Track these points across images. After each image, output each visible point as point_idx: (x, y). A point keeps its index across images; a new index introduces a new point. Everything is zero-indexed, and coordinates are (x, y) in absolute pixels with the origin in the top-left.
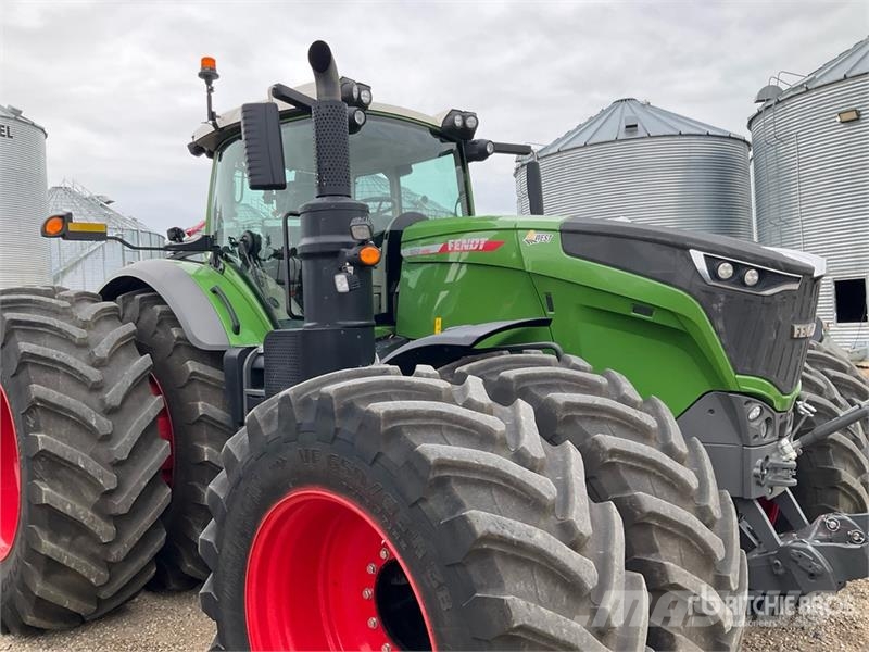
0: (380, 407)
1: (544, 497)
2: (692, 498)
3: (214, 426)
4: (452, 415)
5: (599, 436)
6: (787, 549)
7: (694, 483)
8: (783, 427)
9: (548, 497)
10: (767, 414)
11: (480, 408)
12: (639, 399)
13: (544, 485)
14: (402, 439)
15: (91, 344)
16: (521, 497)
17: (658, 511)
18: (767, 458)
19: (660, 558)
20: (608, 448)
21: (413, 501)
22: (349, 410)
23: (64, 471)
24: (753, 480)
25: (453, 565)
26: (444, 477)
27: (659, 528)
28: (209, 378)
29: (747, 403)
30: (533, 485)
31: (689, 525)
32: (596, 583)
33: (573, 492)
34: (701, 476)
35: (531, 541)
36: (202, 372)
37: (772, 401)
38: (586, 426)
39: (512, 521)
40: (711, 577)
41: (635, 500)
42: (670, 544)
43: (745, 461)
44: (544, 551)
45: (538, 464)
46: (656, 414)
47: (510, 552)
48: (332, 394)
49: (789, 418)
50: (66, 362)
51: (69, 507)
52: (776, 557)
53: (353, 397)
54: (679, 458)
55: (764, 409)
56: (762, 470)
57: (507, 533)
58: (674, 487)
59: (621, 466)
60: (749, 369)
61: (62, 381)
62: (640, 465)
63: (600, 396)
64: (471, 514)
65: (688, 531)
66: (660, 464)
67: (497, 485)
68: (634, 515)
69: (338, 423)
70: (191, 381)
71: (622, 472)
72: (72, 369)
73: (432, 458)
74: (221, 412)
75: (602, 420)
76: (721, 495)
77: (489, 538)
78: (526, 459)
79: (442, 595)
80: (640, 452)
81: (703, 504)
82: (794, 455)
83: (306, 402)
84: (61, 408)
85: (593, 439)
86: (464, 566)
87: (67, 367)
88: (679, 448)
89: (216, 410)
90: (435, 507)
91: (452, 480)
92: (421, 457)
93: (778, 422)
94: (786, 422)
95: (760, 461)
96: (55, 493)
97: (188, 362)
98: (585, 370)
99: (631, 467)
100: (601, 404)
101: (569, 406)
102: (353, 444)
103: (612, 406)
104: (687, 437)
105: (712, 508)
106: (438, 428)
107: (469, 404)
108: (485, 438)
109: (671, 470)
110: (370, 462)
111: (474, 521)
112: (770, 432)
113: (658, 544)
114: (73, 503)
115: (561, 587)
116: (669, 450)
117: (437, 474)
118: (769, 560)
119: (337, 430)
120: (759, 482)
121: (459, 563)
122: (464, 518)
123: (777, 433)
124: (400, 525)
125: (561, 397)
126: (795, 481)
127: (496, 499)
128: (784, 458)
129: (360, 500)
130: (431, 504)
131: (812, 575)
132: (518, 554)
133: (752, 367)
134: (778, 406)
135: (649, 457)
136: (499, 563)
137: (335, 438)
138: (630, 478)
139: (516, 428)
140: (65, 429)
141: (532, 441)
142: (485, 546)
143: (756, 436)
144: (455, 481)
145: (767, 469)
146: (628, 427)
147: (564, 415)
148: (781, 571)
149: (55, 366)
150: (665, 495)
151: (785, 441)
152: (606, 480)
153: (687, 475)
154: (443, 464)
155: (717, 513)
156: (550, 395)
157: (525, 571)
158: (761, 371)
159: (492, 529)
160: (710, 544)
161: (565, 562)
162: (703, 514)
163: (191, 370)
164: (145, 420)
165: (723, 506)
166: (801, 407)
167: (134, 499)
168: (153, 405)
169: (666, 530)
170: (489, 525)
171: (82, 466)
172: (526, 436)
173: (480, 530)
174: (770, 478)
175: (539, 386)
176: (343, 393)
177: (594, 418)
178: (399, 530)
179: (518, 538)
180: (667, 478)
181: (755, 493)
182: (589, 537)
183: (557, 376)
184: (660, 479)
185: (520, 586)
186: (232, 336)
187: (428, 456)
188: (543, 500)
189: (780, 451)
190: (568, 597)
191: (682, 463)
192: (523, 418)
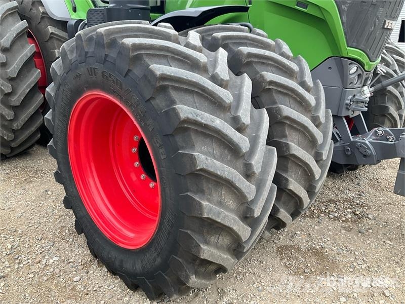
0: (129, 41)
1: (224, 101)
2: (311, 111)
4: (175, 49)
5: (264, 73)
6: (355, 142)
7: (313, 102)
8: (366, 79)
9: (227, 101)
10: (360, 72)
11: (194, 48)
12: (291, 55)
13: (226, 95)
14: (143, 62)
16: (210, 101)
17: (290, 116)
18: (355, 96)
19: (288, 140)
20: (268, 80)
21: (148, 98)
22: (113, 43)
24: (345, 106)
25: (167, 135)
26: (165, 85)
27: (290, 125)
28: (60, 37)
29: (351, 64)
30: (219, 94)
31: (306, 125)
32: (248, 150)
33: (243, 100)
34: (318, 100)
35: (213, 125)
37: (364, 64)
38: (258, 68)
39: (203, 113)
40: (313, 152)
41: (279, 110)
42: (294, 134)
43: (342, 96)
44: (220, 130)
45: (224, 83)
46: (299, 64)
47: (200, 129)
48: (103, 32)
49: (370, 75)
52: (349, 146)
53: (116, 36)
54: (308, 89)
55: (359, 69)
56: (350, 102)
57: (199, 119)
58: (302, 104)
59: (274, 91)
60: (355, 44)
62: (285, 91)
63: (269, 50)
64: (178, 107)
65: (305, 128)
66: (296, 91)
67: (197, 93)
68: (277, 117)
69: (107, 51)
70: (51, 38)
71: (274, 94)
73: (158, 73)
75: (268, 65)
76: (326, 112)
77: (188, 121)
78: (217, 80)
79: (161, 151)
80: (286, 84)
81: (316, 115)
82: (369, 95)
83: (90, 39)
85: (261, 75)
86: (173, 136)
88: (308, 84)
90: (160, 103)
91: (170, 88)
92: (152, 72)
93: (365, 76)
94: (369, 77)
95: (351, 97)
97: (49, 27)
98: (263, 36)
99: (280, 92)
100: (269, 55)
101: (250, 55)
102: (115, 64)
103: (275, 57)
104: (314, 79)
105: (321, 117)
106: (165, 57)
107: (188, 45)
108: (194, 65)
109: (302, 95)
110: (124, 75)
111: (180, 111)
112: (359, 82)
113: (287, 133)
115: (228, 150)
116: (303, 84)
117: (161, 83)
118: (344, 148)
119: (106, 56)
120: (348, 107)
121: (170, 135)
122: (174, 109)
123: (362, 84)
124: (140, 112)
125: (246, 50)
126: (367, 109)
127: (196, 100)
128: (363, 97)
129: (120, 97)
130: (157, 101)
131: (365, 156)
132: (205, 131)
133: (357, 43)
134: (366, 68)
135: (291, 86)
136: (193, 136)
137: (105, 60)
138: (277, 97)
139: (215, 63)
141: (223, 70)
142: (186, 126)
143: (351, 83)
144: (172, 88)
145: (353, 101)
146: (282, 70)
147: (246, 61)
148: (349, 153)
150: (296, 108)
151: (365, 88)
152: (264, 98)
153: (311, 98)
154: (164, 78)
155: (323, 120)
156: (240, 48)
157: (208, 141)
158: (362, 46)
159: (190, 116)
160: (315, 135)
161: (232, 138)
162: (315, 120)
163: (51, 31)
164: (25, 57)
165: (327, 117)
166: (379, 69)
167: (23, 98)
168: (29, 49)
169: (293, 127)
170: (189, 113)
172: (219, 67)
173: (183, 116)
174: (354, 107)
175: (235, 43)
176: (109, 33)
177: (263, 63)
178: (140, 115)
179: (205, 122)
180: (298, 99)
181: (344, 113)
182: (248, 125)
183: (246, 38)
184: (295, 99)
185: (204, 148)
186: (72, 13)
187: (156, 72)
188: (224, 103)
189: (362, 93)
190: (231, 156)
191: (309, 92)
192: (220, 57)
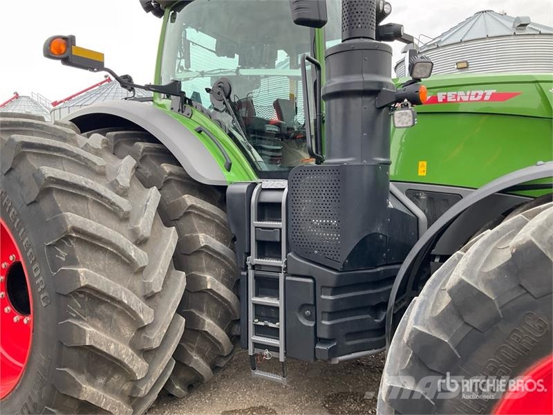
3: (211, 256)
15: (108, 173)
23: (103, 307)
28: (203, 211)
36: (199, 205)
50: (96, 190)
51: (112, 347)
61: (93, 210)
70: (187, 214)
72: (102, 196)
74: (219, 243)
84: (100, 239)
87: (98, 195)
89: (214, 241)
96: (98, 332)
97: (185, 196)
114: (117, 342)
140: (103, 261)
149: (83, 194)
163: (188, 203)
164: (170, 251)
167: (165, 331)
171: (126, 302)
186: (226, 173)
